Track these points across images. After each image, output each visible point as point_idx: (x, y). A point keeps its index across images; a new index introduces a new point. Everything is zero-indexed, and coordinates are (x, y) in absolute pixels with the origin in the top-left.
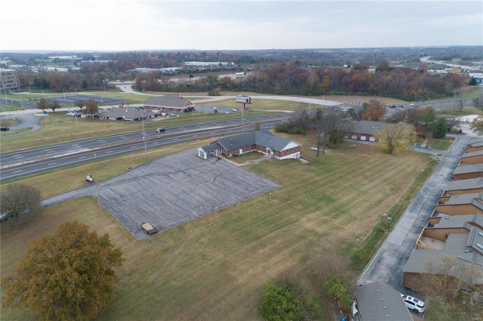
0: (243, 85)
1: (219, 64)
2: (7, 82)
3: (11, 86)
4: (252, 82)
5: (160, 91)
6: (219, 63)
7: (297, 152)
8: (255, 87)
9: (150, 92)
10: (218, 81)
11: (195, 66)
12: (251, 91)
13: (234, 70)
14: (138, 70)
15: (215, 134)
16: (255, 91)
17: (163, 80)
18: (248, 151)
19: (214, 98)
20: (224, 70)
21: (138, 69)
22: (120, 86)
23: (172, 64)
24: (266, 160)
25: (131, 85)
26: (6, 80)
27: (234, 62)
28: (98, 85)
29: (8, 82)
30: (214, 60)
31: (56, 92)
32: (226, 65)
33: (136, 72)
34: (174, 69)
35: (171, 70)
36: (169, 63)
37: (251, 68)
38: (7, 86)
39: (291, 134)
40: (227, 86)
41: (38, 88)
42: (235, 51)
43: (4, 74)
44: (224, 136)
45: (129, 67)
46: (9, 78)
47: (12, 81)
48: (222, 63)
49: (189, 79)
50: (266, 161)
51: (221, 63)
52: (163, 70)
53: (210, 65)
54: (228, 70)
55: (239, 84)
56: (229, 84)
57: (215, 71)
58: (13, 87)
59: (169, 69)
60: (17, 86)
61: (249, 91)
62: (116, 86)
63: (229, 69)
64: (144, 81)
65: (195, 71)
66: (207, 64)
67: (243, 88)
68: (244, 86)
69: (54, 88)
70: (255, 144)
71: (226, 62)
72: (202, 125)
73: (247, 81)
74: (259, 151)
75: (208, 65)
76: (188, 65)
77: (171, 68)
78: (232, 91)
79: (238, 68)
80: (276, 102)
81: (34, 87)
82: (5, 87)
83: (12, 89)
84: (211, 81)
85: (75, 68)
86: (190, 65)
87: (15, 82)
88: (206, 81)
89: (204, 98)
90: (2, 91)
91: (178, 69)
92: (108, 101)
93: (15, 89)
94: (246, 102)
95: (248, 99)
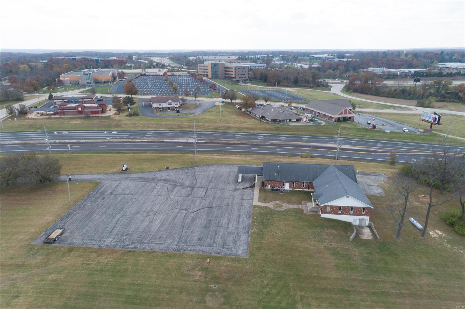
2: (240, 75)
3: (242, 78)
11: (448, 68)
14: (369, 70)
17: (374, 83)
18: (301, 190)
19: (416, 110)
21: (371, 69)
22: (335, 85)
23: (418, 64)
25: (346, 85)
26: (240, 72)
28: (308, 82)
29: (241, 74)
31: (270, 85)
33: (366, 72)
34: (413, 70)
35: (410, 71)
38: (240, 78)
41: (261, 81)
43: (240, 68)
46: (242, 71)
47: (244, 74)
49: (415, 83)
52: (399, 71)
58: (244, 79)
59: (408, 70)
60: (247, 78)
62: (330, 84)
64: (357, 82)
69: (269, 82)
72: (334, 140)
76: (440, 66)
77: (411, 69)
81: (259, 80)
82: (237, 78)
83: (243, 80)
84: (439, 88)
85: (315, 65)
86: (444, 66)
87: (246, 75)
88: (430, 88)
89: (405, 108)
90: (234, 81)
91: (420, 71)
92: (291, 98)
93: (245, 80)
94: (433, 121)
95: (436, 118)
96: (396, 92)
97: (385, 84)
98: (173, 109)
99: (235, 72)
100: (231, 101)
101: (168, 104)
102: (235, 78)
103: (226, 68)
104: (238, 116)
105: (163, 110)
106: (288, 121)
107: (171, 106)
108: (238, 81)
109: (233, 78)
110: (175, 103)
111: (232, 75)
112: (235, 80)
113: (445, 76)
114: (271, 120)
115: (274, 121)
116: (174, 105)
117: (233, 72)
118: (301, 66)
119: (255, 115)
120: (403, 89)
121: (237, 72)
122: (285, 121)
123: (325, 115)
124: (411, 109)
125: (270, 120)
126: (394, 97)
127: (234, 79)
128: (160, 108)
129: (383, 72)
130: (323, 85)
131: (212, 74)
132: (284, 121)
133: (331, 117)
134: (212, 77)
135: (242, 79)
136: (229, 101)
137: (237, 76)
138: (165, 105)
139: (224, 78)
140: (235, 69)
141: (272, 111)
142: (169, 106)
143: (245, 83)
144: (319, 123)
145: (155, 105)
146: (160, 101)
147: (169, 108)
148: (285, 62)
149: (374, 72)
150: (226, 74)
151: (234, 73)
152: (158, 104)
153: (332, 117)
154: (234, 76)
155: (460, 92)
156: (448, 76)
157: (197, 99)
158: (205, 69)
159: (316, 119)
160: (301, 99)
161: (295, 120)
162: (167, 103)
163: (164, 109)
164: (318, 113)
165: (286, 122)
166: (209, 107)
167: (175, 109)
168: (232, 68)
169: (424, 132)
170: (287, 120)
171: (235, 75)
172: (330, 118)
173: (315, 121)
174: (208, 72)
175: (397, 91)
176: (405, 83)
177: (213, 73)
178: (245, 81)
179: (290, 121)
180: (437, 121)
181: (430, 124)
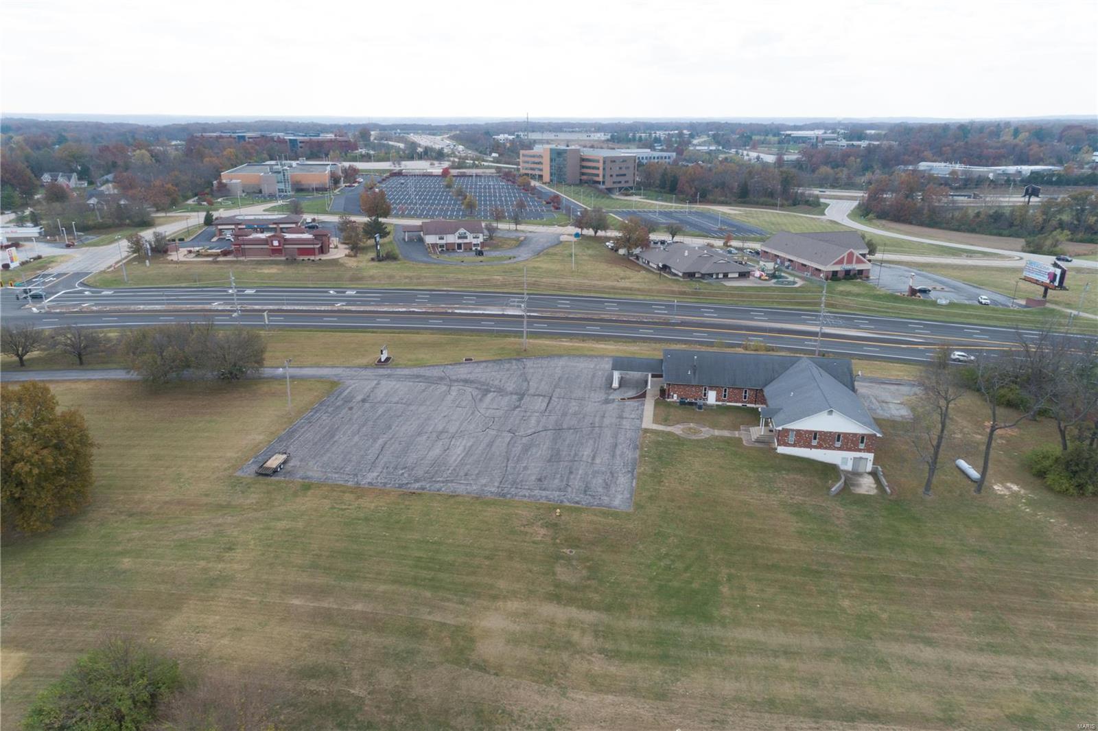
2: (614, 176)
3: (620, 182)
9: (883, 222)
14: (921, 168)
22: (836, 200)
26: (616, 171)
28: (771, 195)
29: (617, 175)
31: (683, 201)
38: (614, 183)
41: (663, 190)
43: (614, 161)
45: (913, 157)
46: (621, 168)
47: (625, 175)
49: (1026, 199)
58: (623, 185)
60: (630, 184)
62: (824, 200)
64: (888, 196)
69: (682, 192)
81: (656, 190)
82: (609, 185)
83: (620, 189)
85: (792, 156)
87: (629, 177)
89: (998, 254)
90: (601, 191)
92: (729, 229)
93: (626, 189)
94: (1048, 281)
95: (1055, 276)
96: (978, 220)
97: (953, 201)
98: (468, 247)
99: (604, 169)
100: (596, 233)
101: (459, 238)
102: (604, 182)
103: (583, 160)
104: (610, 265)
105: (448, 250)
106: (721, 276)
107: (465, 241)
108: (610, 190)
109: (599, 182)
110: (474, 235)
111: (598, 175)
112: (604, 187)
114: (684, 274)
115: (689, 276)
116: (470, 239)
117: (598, 169)
118: (758, 158)
119: (648, 262)
120: (996, 212)
121: (608, 170)
122: (714, 277)
123: (805, 265)
124: (1010, 257)
125: (681, 274)
127: (601, 187)
130: (807, 203)
131: (551, 175)
132: (711, 275)
133: (817, 269)
134: (551, 181)
135: (619, 185)
136: (590, 232)
137: (608, 179)
138: (451, 239)
139: (578, 182)
140: (604, 163)
141: (686, 254)
142: (460, 241)
143: (627, 195)
144: (789, 283)
145: (430, 239)
146: (441, 231)
147: (459, 246)
148: (721, 148)
149: (933, 172)
150: (583, 174)
151: (601, 172)
152: (437, 237)
153: (820, 270)
154: (600, 179)
158: (536, 163)
159: (783, 274)
161: (737, 275)
162: (457, 234)
163: (450, 248)
164: (790, 260)
165: (717, 278)
166: (546, 245)
167: (474, 248)
168: (598, 161)
169: (1025, 306)
170: (717, 274)
171: (604, 176)
172: (817, 272)
173: (781, 277)
174: (541, 170)
177: (553, 171)
178: (626, 191)
179: (726, 275)
180: (1059, 282)
181: (1043, 289)
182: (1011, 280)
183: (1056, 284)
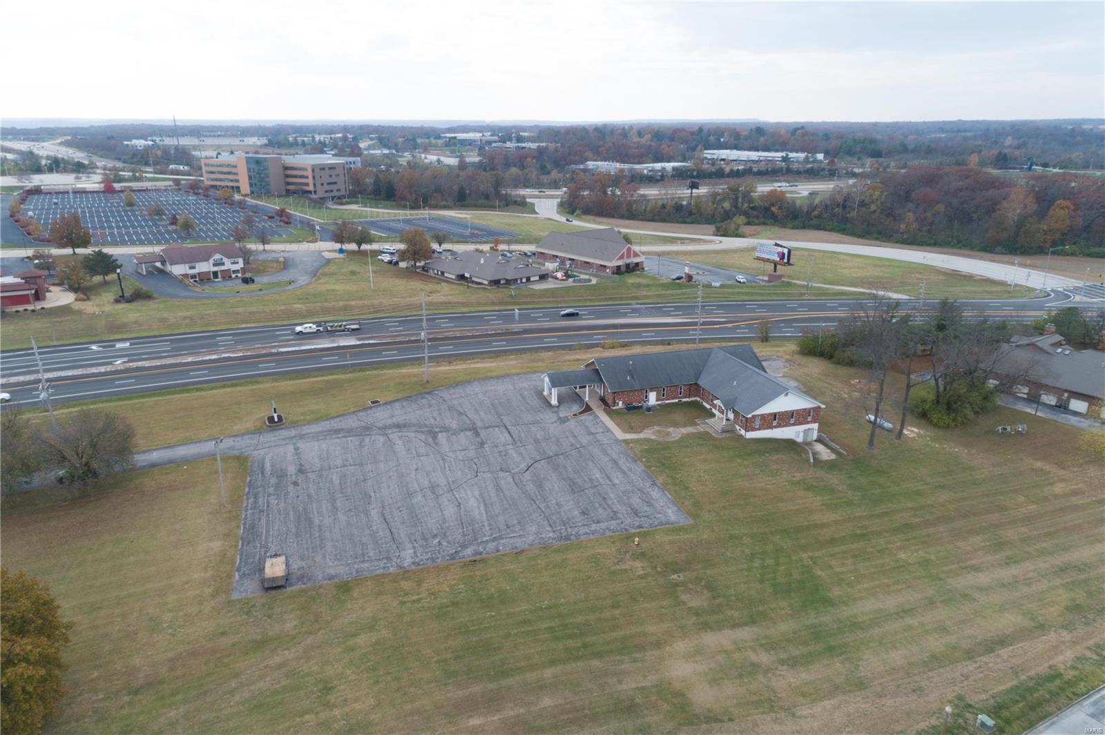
0: (816, 213)
1: (783, 157)
2: (325, 184)
3: (332, 191)
4: (838, 206)
5: (613, 217)
6: (784, 154)
7: (808, 423)
8: (845, 220)
9: (591, 217)
10: (751, 201)
11: (723, 160)
12: (831, 230)
13: (812, 173)
14: (590, 167)
15: (652, 337)
16: (843, 231)
17: (623, 193)
18: (677, 401)
19: (721, 242)
20: (787, 173)
21: (591, 164)
22: (537, 200)
23: (672, 154)
24: (707, 433)
25: (559, 200)
26: (326, 180)
27: (827, 153)
28: (487, 197)
29: (328, 184)
30: (776, 147)
31: (407, 207)
32: (801, 159)
33: (585, 171)
34: (669, 166)
35: (664, 168)
36: (664, 152)
37: (861, 170)
38: (326, 192)
39: (839, 363)
40: (773, 213)
41: (377, 197)
42: (851, 123)
43: (324, 169)
44: (669, 344)
45: (577, 158)
46: (331, 176)
47: (336, 183)
48: (791, 155)
49: (689, 191)
50: (705, 436)
51: (787, 155)
52: (645, 168)
53: (761, 158)
54: (798, 173)
55: (805, 210)
56: (780, 208)
57: (765, 174)
58: (335, 193)
59: (658, 166)
60: (343, 192)
61: (826, 230)
62: (528, 200)
63: (802, 170)
64: (586, 193)
65: (714, 174)
66: (754, 155)
67: (815, 222)
68: (818, 217)
69: (403, 198)
70: (696, 384)
71: (803, 151)
72: (634, 311)
73: (829, 203)
74: (705, 404)
75: (757, 159)
76: (709, 156)
77: (663, 164)
78: (784, 225)
79: (824, 169)
80: (876, 266)
81: (372, 196)
82: (321, 194)
83: (333, 198)
84: (737, 199)
85: (473, 158)
86: (715, 157)
87: (341, 185)
88: (723, 200)
89: (700, 239)
90: (314, 201)
91: (681, 166)
92: (480, 233)
93: (339, 198)
94: (778, 259)
95: (784, 254)
96: (666, 211)
97: (644, 196)
98: (227, 275)
99: (314, 177)
100: (359, 246)
101: (215, 265)
102: (315, 192)
103: (286, 168)
105: (201, 280)
107: (223, 268)
108: (322, 201)
109: (310, 192)
110: (232, 260)
111: (307, 185)
112: (316, 196)
113: (728, 176)
114: (490, 282)
115: (495, 283)
116: (228, 265)
117: (307, 177)
119: (443, 273)
120: (676, 203)
121: (317, 177)
122: (519, 282)
124: (711, 241)
125: (486, 283)
126: (664, 220)
127: (313, 196)
128: (193, 277)
129: (622, 171)
130: (518, 203)
131: (251, 185)
132: (516, 280)
134: (252, 192)
135: (332, 194)
136: (353, 247)
137: (319, 187)
138: (204, 267)
139: (284, 193)
140: (313, 171)
141: (482, 262)
142: (216, 269)
143: (342, 204)
144: (585, 280)
145: (178, 270)
146: (191, 259)
147: (215, 274)
149: (599, 170)
150: (288, 184)
151: (310, 181)
152: (187, 266)
154: (311, 188)
155: (773, 205)
156: (733, 177)
157: (267, 247)
158: (225, 173)
159: (574, 273)
160: (503, 234)
162: (211, 261)
163: (204, 278)
164: (571, 260)
165: (522, 282)
167: (233, 276)
168: (305, 169)
169: (769, 281)
171: (315, 185)
173: (574, 276)
174: (237, 181)
175: (668, 207)
176: (679, 192)
177: (253, 181)
178: (339, 200)
179: (528, 279)
180: (786, 258)
181: (773, 265)
182: (748, 262)
183: (786, 261)
